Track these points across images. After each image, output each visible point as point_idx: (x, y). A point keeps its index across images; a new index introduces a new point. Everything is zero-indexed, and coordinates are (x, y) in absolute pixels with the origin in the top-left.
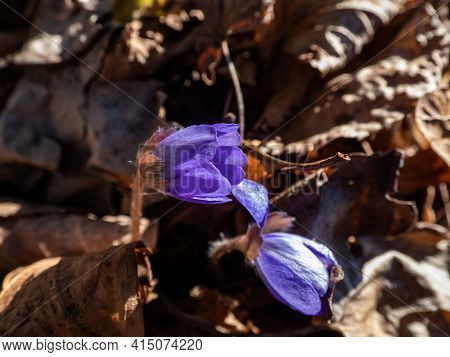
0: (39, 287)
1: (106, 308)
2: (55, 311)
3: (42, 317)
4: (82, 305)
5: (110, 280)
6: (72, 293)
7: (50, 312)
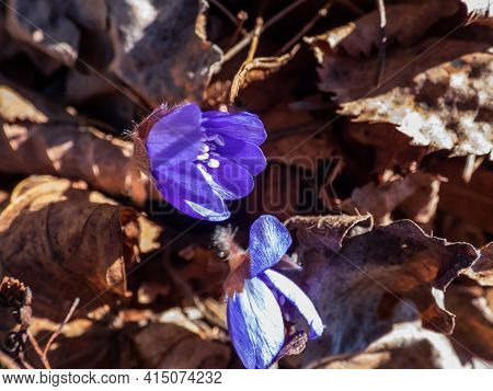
0: (32, 222)
1: (90, 261)
2: (44, 250)
3: (32, 252)
4: (67, 255)
5: (93, 239)
6: (59, 239)
7: (40, 249)
